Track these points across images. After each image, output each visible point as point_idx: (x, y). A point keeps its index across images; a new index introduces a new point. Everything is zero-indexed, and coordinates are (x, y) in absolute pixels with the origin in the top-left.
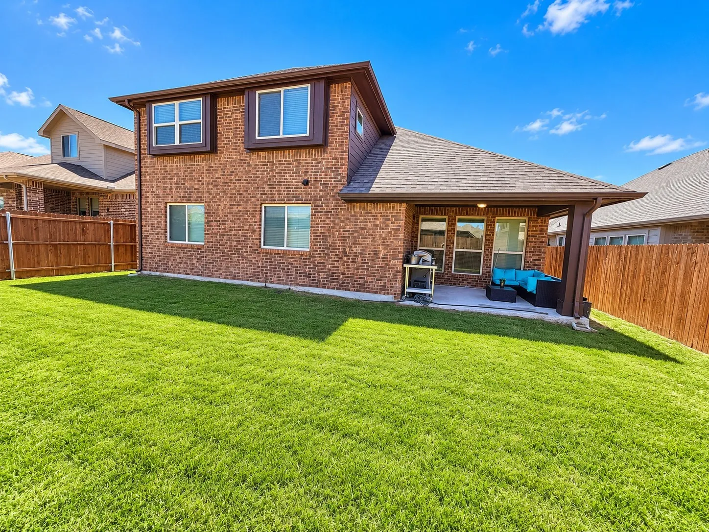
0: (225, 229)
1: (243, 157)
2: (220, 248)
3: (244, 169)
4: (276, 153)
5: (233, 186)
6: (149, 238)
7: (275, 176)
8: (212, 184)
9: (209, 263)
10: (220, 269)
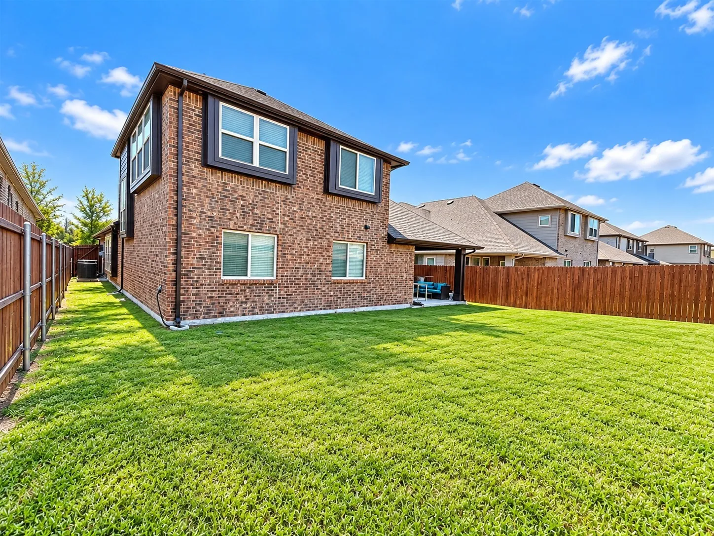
0: (301, 263)
1: (320, 197)
2: (295, 282)
3: (320, 207)
4: (346, 200)
5: (309, 221)
6: (194, 275)
7: (345, 219)
8: (288, 216)
9: (283, 298)
10: (295, 303)
